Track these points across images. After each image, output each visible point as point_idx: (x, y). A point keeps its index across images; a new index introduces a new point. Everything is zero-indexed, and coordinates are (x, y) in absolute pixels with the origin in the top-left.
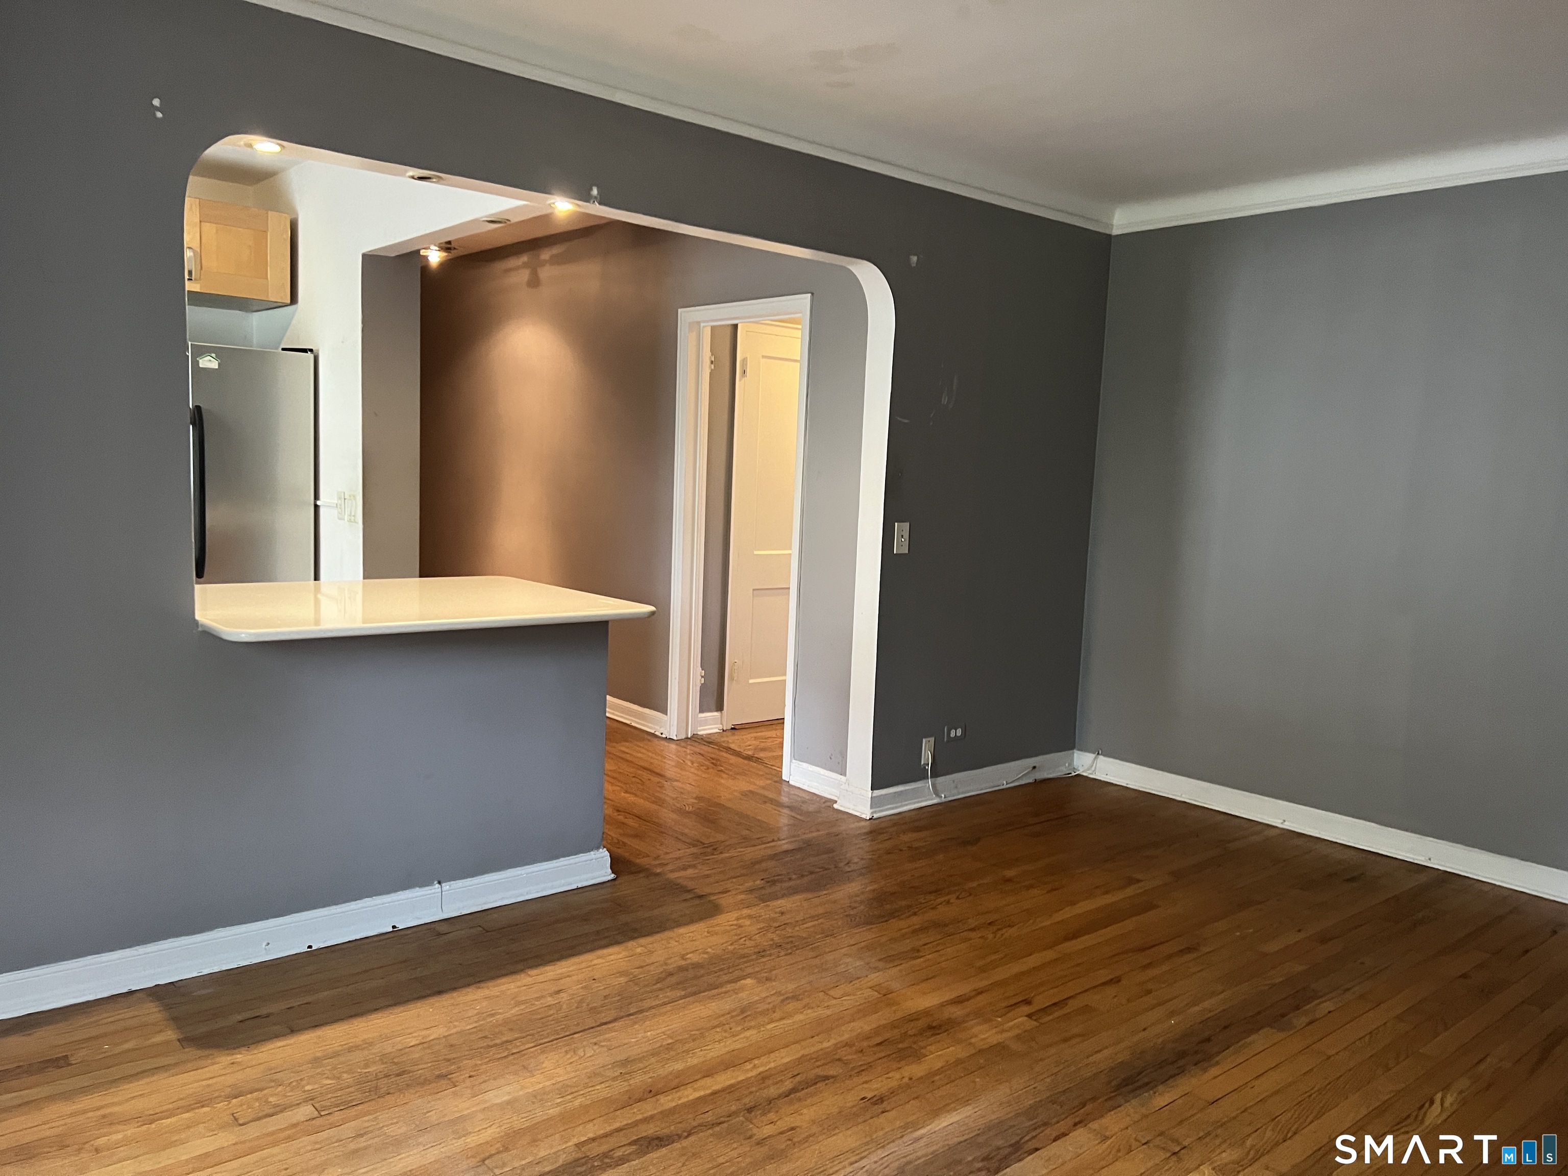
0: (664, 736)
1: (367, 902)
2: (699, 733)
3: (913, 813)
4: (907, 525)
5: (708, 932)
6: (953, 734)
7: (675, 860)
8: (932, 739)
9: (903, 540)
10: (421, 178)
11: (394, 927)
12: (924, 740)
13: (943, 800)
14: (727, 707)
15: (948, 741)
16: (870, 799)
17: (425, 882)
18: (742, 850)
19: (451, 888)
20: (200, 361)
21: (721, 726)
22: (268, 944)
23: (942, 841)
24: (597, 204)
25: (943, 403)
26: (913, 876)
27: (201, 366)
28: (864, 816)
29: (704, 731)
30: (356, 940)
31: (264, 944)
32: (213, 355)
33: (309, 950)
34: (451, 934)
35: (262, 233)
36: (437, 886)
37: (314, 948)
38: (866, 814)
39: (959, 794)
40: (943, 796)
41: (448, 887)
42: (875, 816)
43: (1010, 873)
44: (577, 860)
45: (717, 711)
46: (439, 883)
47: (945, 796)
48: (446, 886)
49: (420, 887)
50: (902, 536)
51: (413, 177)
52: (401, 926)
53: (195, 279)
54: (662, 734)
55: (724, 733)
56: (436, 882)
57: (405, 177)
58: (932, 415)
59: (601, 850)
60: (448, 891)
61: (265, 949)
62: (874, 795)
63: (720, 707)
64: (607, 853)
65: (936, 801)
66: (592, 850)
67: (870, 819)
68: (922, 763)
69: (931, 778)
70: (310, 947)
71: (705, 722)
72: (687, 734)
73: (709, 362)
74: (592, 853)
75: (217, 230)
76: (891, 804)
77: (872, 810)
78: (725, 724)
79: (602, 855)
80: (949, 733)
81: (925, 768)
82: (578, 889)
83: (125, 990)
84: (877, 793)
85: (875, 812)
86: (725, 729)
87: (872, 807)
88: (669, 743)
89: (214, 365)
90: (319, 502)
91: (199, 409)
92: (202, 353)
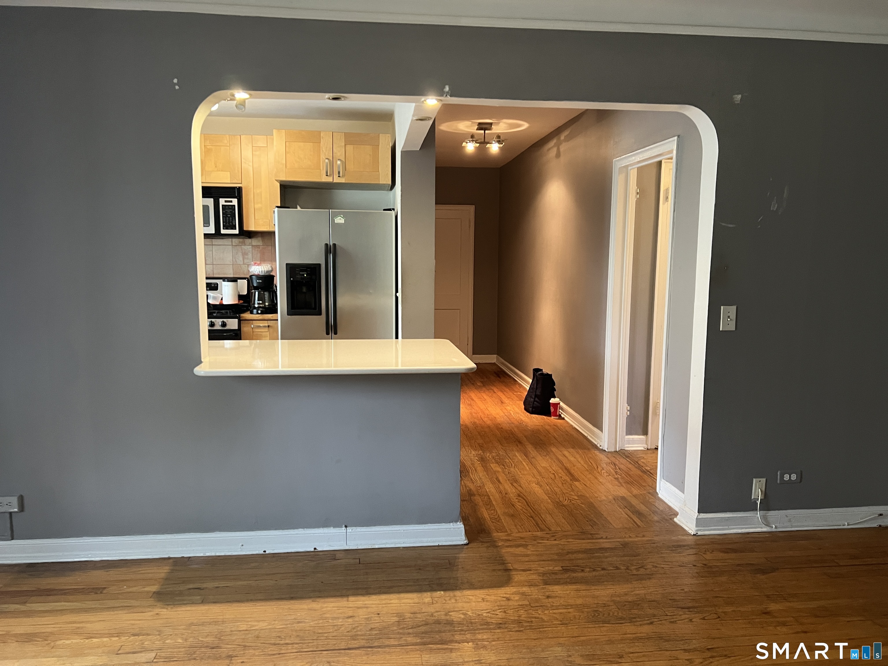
0: (601, 448)
1: (300, 531)
2: (626, 449)
3: (739, 536)
4: (733, 309)
5: (483, 599)
6: (786, 477)
7: (519, 538)
8: (764, 480)
9: (729, 320)
10: (335, 99)
11: (315, 549)
12: (754, 480)
13: (774, 530)
14: (651, 434)
15: (781, 484)
16: (695, 520)
17: (337, 525)
18: (572, 540)
19: (353, 531)
20: (335, 220)
21: (646, 446)
22: (242, 545)
23: (738, 565)
24: (449, 96)
25: (772, 209)
26: (683, 590)
27: (336, 222)
28: (690, 532)
29: (630, 447)
30: (292, 553)
31: (241, 544)
32: (342, 216)
33: (264, 553)
34: (341, 560)
35: (376, 146)
36: (344, 528)
37: (267, 552)
38: (693, 531)
39: (792, 527)
40: (774, 526)
41: (351, 530)
42: (700, 533)
43: (773, 607)
44: (440, 527)
45: (643, 435)
46: (346, 527)
47: (775, 526)
48: (349, 529)
49: (334, 527)
50: (729, 317)
51: (329, 99)
52: (319, 549)
53: (342, 176)
54: (600, 446)
55: (648, 451)
56: (344, 526)
57: (325, 99)
58: (760, 219)
59: (458, 523)
60: (351, 532)
61: (241, 548)
62: (699, 517)
63: (645, 432)
64: (462, 526)
65: (765, 529)
66: (452, 522)
67: (694, 535)
68: (753, 498)
69: (760, 510)
70: (265, 551)
71: (633, 442)
72: (616, 447)
73: (635, 194)
74: (451, 524)
75: (354, 148)
76: (714, 526)
77: (697, 528)
78: (649, 445)
79: (459, 526)
80: (782, 477)
81: (756, 502)
82: (439, 546)
83: (166, 556)
84: (703, 515)
85: (700, 530)
86: (649, 448)
87: (697, 526)
88: (600, 453)
89: (342, 221)
90: (398, 294)
91: (334, 245)
92: (336, 215)
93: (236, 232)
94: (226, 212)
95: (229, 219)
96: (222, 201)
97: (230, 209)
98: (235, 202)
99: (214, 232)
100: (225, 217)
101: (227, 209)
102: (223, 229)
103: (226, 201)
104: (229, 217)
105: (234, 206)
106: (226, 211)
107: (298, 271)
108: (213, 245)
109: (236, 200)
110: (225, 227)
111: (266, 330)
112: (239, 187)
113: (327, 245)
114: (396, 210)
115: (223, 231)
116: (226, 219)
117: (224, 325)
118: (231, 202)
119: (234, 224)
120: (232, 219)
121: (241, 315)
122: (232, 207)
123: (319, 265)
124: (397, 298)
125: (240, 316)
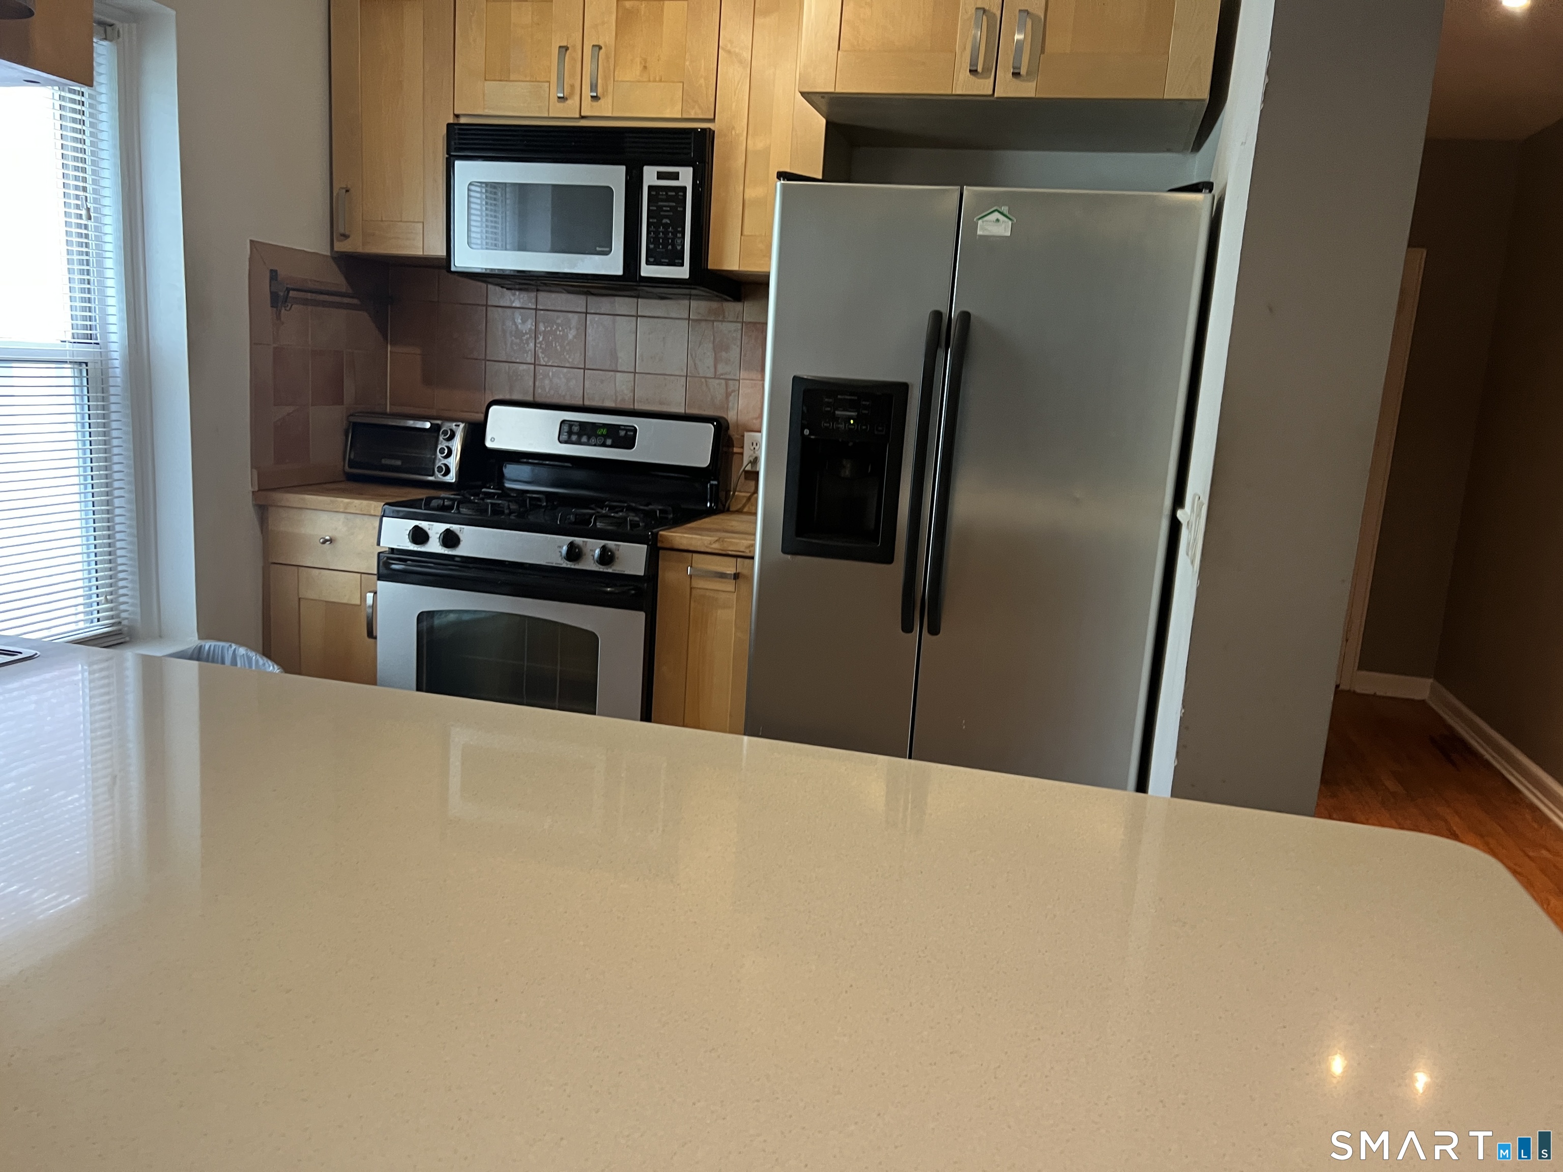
32: (1005, 209)
53: (1029, 75)
90: (1180, 514)
91: (965, 317)
92: (985, 208)
93: (683, 272)
94: (660, 208)
95: (666, 233)
96: (650, 175)
97: (669, 199)
98: (686, 177)
99: (620, 272)
100: (653, 223)
101: (662, 200)
102: (648, 263)
103: (660, 176)
104: (666, 226)
105: (684, 189)
106: (658, 207)
107: (828, 404)
108: (637, 316)
109: (690, 170)
110: (653, 260)
111: (729, 586)
112: (703, 130)
113: (937, 315)
114: (1216, 191)
115: (647, 270)
116: (657, 233)
117: (606, 557)
118: (675, 176)
119: (679, 248)
120: (674, 234)
121: (661, 533)
122: (677, 194)
123: (904, 388)
124: (1175, 527)
125: (655, 535)
